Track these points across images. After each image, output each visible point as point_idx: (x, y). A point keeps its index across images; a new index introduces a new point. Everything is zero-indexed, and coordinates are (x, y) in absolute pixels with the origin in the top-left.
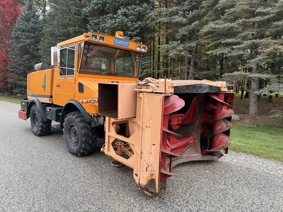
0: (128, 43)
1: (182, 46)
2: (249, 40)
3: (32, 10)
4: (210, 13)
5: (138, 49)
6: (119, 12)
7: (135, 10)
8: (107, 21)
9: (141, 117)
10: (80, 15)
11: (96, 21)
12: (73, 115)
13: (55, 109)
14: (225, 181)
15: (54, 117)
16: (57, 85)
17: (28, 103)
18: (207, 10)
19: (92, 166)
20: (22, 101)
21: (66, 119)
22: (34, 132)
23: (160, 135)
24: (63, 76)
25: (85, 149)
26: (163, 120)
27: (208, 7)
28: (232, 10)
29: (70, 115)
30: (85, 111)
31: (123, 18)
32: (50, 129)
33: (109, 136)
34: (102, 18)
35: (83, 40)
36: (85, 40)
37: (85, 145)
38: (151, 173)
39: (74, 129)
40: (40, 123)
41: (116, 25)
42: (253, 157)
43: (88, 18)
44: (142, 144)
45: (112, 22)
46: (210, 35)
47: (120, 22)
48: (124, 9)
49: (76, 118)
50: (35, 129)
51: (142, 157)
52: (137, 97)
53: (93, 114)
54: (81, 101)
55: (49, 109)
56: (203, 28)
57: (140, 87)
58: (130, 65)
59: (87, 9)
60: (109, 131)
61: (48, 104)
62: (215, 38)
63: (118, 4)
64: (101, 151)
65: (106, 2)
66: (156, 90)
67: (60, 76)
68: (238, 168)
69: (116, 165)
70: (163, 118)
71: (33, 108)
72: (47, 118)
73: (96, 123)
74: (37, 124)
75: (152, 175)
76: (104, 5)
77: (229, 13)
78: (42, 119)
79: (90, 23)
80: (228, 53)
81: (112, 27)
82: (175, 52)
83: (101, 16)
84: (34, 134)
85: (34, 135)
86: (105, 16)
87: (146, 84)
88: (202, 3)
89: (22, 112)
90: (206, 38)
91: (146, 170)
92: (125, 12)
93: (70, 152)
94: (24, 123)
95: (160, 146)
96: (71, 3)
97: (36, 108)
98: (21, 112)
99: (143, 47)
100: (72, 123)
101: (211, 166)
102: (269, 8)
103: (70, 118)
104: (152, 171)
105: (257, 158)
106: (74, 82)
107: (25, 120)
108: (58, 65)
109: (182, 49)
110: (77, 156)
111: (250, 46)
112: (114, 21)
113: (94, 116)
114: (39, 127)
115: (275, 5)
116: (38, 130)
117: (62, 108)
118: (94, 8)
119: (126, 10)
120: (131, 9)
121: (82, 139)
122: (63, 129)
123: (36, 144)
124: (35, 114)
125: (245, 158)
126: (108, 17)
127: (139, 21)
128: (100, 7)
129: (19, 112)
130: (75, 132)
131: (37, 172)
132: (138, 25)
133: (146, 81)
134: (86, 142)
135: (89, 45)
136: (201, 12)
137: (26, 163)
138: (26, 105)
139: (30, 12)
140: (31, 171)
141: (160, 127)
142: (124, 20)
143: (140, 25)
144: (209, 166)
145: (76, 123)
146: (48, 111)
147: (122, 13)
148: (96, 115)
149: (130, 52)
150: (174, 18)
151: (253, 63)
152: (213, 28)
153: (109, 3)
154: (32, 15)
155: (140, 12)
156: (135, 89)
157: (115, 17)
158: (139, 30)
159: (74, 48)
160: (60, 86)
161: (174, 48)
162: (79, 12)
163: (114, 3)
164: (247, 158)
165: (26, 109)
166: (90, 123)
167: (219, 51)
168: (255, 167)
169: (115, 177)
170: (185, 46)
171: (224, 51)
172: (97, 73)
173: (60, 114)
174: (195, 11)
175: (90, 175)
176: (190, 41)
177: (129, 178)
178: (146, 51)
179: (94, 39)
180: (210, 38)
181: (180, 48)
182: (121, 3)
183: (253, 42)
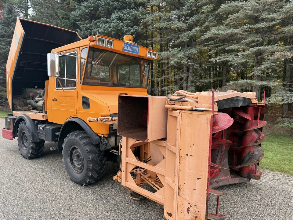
0: (138, 48)
1: (183, 53)
2: (255, 47)
3: (13, 14)
4: (212, 18)
5: (149, 55)
6: (113, 16)
7: (130, 14)
8: (100, 25)
9: (178, 142)
10: (68, 19)
11: (87, 26)
12: (76, 136)
13: (51, 128)
14: (266, 210)
15: (50, 138)
16: (53, 98)
17: (14, 119)
18: (207, 16)
19: (103, 199)
20: (7, 117)
21: (66, 140)
22: (22, 154)
23: (208, 166)
24: (61, 88)
25: (92, 177)
26: (211, 146)
27: (208, 12)
28: (235, 15)
29: (72, 136)
30: (91, 131)
31: (118, 22)
32: (43, 150)
33: (127, 163)
34: (94, 23)
35: (88, 45)
36: (90, 45)
37: (92, 173)
38: (195, 215)
39: (77, 152)
40: (31, 145)
41: (110, 29)
42: (280, 175)
43: (77, 23)
44: (180, 177)
45: (106, 27)
46: (212, 41)
47: (114, 27)
48: (119, 13)
49: (81, 139)
50: (25, 151)
51: (181, 194)
52: (168, 116)
53: (103, 135)
54: (88, 119)
55: (42, 128)
56: (205, 34)
57: (172, 103)
58: (126, 73)
59: (77, 12)
60: (127, 156)
61: (40, 121)
62: (217, 44)
63: (112, 8)
64: (114, 179)
65: (98, 5)
66: (195, 107)
67: (57, 88)
68: (272, 191)
69: (136, 199)
70: (211, 144)
71: (21, 125)
72: (39, 137)
73: (106, 145)
74: (26, 145)
75: (196, 217)
76: (96, 8)
77: (232, 18)
78: (33, 139)
79: (80, 27)
80: (232, 60)
81: (106, 32)
82: (176, 60)
83: (93, 21)
84: (22, 156)
85: (23, 158)
86: (97, 20)
87: (182, 100)
88: (202, 8)
89: (7, 130)
90: (209, 44)
91: (188, 211)
92: (120, 16)
93: (72, 180)
94: (8, 143)
95: (208, 180)
96: (57, 7)
97: (25, 126)
98: (5, 131)
99: (154, 53)
100: (74, 145)
101: (242, 190)
102: (274, 13)
103: (73, 139)
104: (196, 212)
105: (286, 176)
106: (76, 96)
107: (11, 140)
108: (56, 75)
109: (184, 56)
110: (82, 185)
111: (254, 53)
112: (108, 26)
113: (104, 137)
114: (29, 148)
115: (280, 11)
116: (28, 152)
117: (60, 126)
118: (85, 12)
119: (120, 14)
120: (126, 13)
121: (88, 166)
122: (63, 152)
123: (27, 170)
124: (24, 133)
125: (273, 177)
126: (101, 21)
127: (135, 26)
128: (92, 10)
129: (3, 131)
130: (78, 156)
131: (34, 212)
132: (135, 30)
133: (178, 95)
134: (93, 170)
135: (94, 51)
136: (201, 18)
137: (18, 198)
138: (12, 122)
139: (11, 15)
140: (25, 211)
141: (208, 156)
142: (118, 24)
143: (136, 30)
144: (239, 190)
145: (79, 145)
146: (40, 130)
147: (117, 17)
148: (106, 136)
149: (139, 59)
150: (173, 23)
151: (259, 70)
152: (216, 34)
153: (101, 6)
154: (13, 19)
155: (136, 16)
156: (166, 106)
157: (109, 21)
158: (135, 35)
159: (75, 54)
160: (56, 100)
161: (174, 55)
162: (67, 16)
163: (107, 7)
164: (275, 177)
165: (11, 127)
166: (98, 146)
167: (223, 58)
168: (289, 188)
169: (136, 214)
170: (186, 52)
171: (228, 59)
172: (98, 83)
173: (58, 134)
174: (195, 16)
175: (104, 213)
176: (189, 48)
177: (153, 214)
178: (156, 58)
179: (100, 43)
180: (212, 44)
181: (181, 55)
182: (115, 6)
183: (259, 49)
